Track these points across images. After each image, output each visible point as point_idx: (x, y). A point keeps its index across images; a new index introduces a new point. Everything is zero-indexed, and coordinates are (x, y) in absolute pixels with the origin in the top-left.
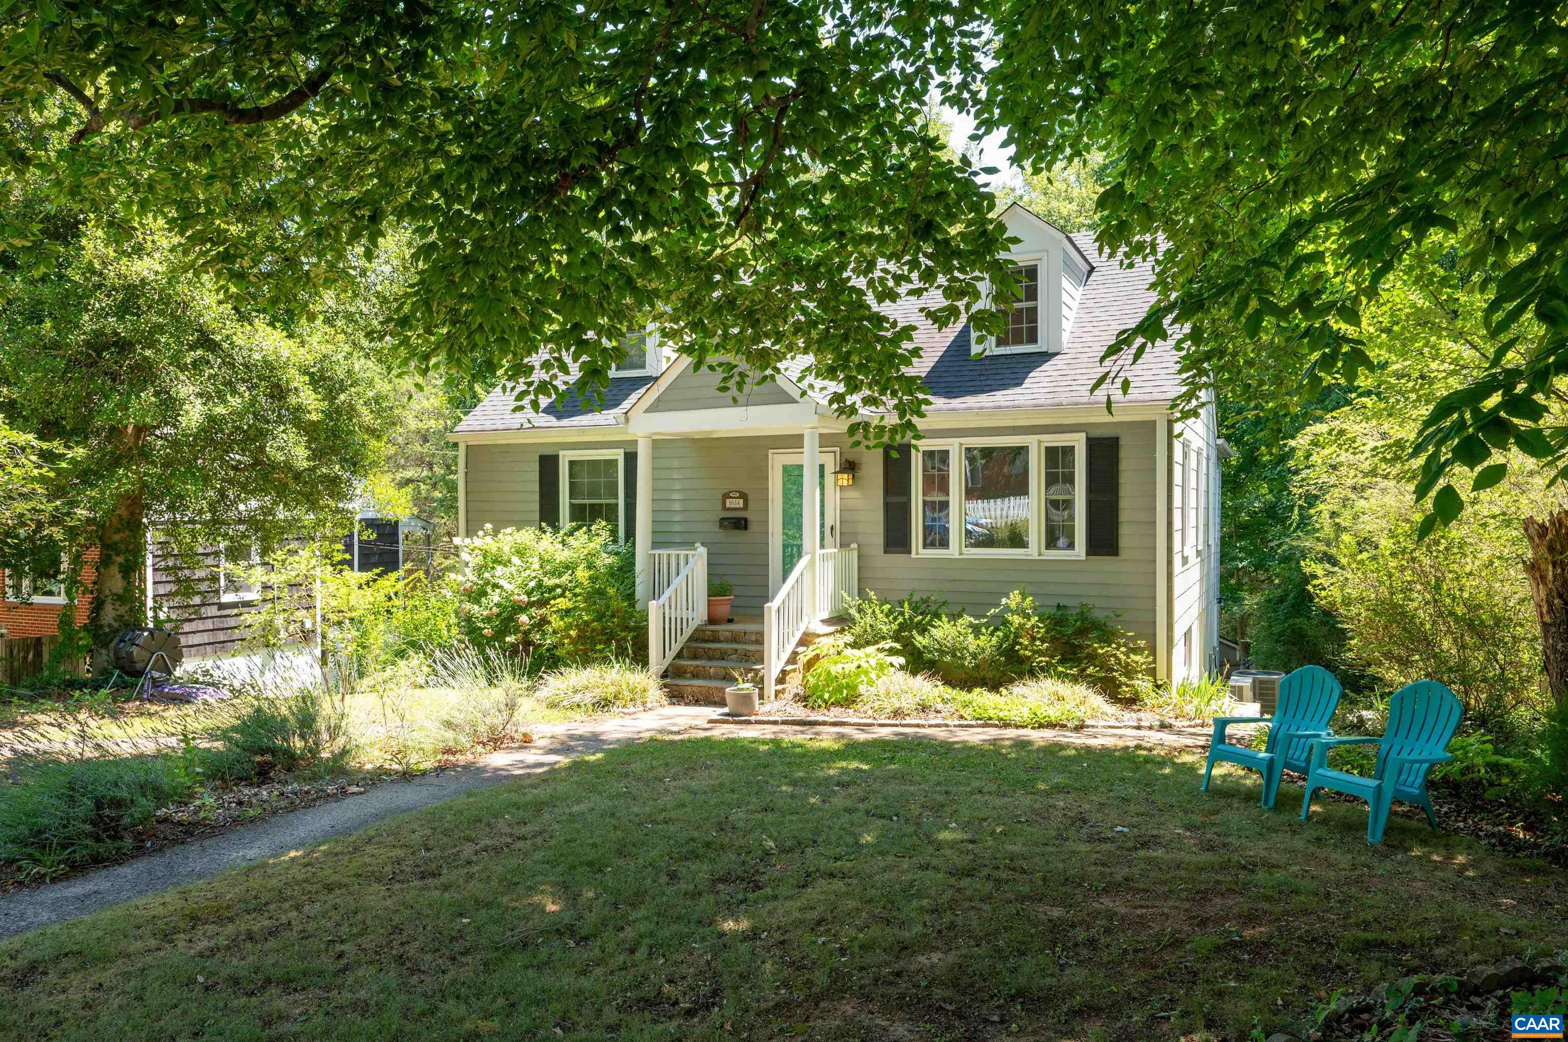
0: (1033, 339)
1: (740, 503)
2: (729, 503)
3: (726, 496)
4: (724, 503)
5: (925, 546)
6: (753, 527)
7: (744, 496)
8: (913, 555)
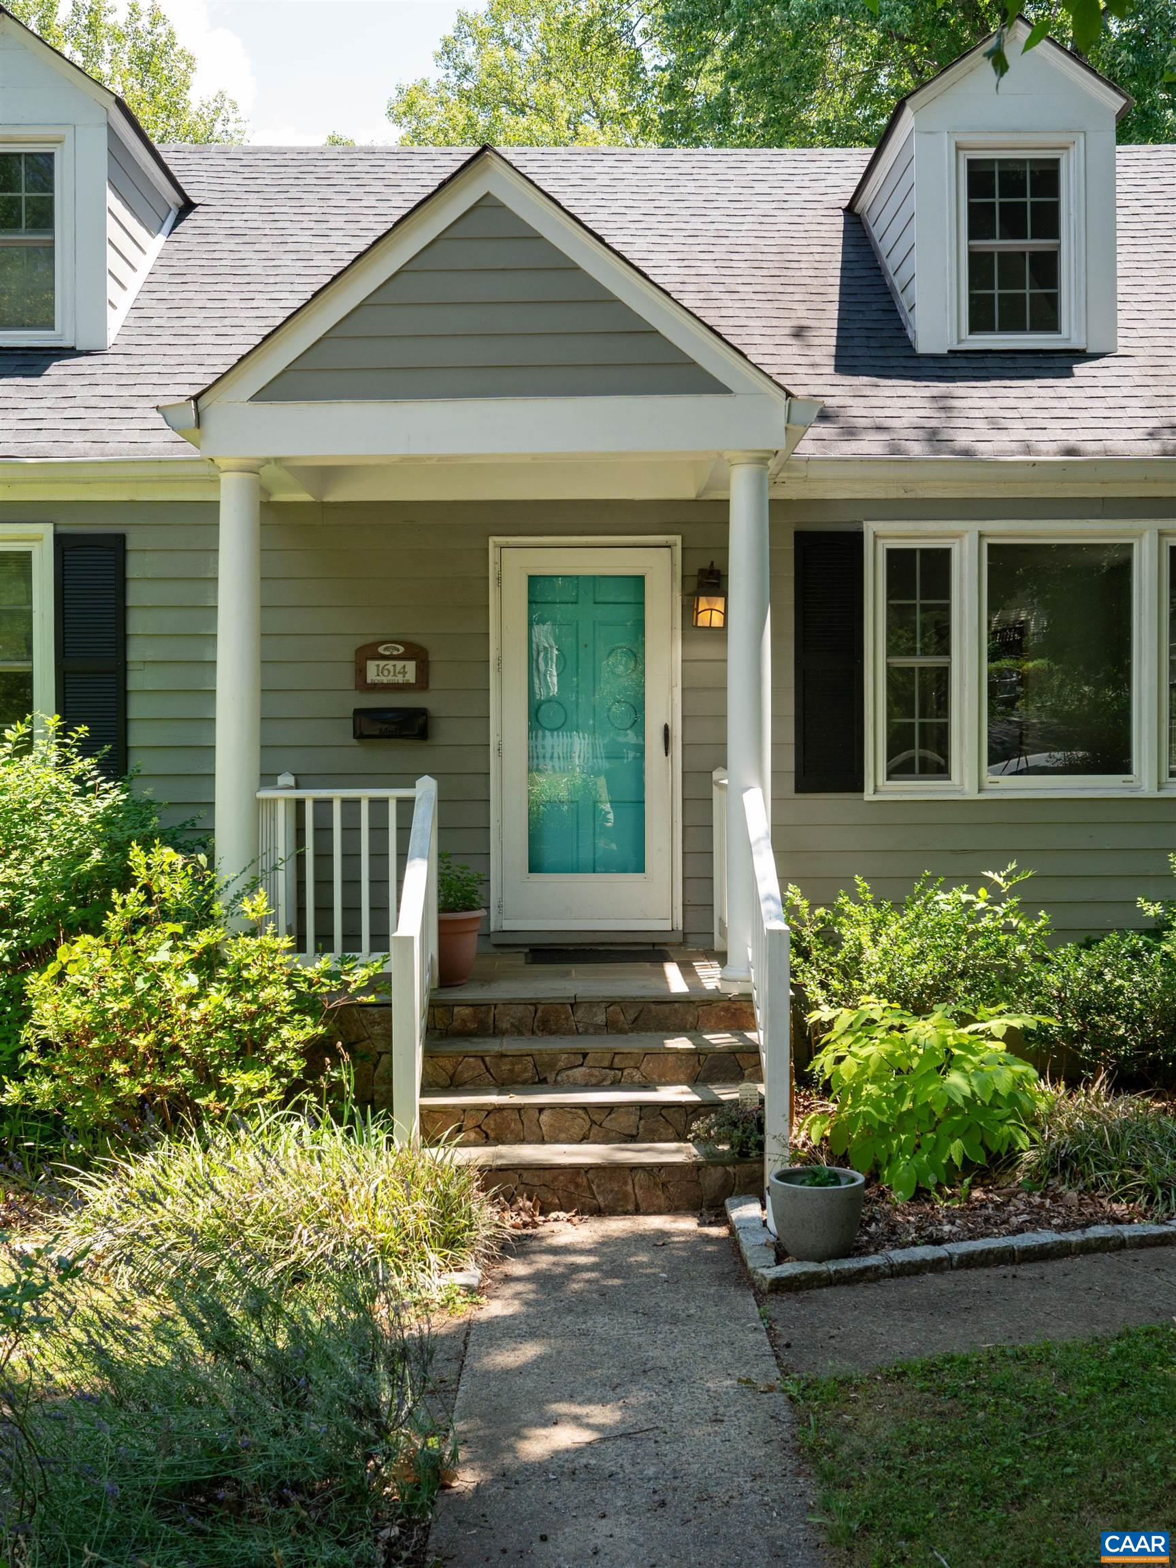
0: (1048, 319)
1: (408, 672)
2: (374, 671)
3: (367, 653)
4: (361, 672)
5: (892, 773)
6: (445, 732)
7: (415, 652)
8: (868, 795)
